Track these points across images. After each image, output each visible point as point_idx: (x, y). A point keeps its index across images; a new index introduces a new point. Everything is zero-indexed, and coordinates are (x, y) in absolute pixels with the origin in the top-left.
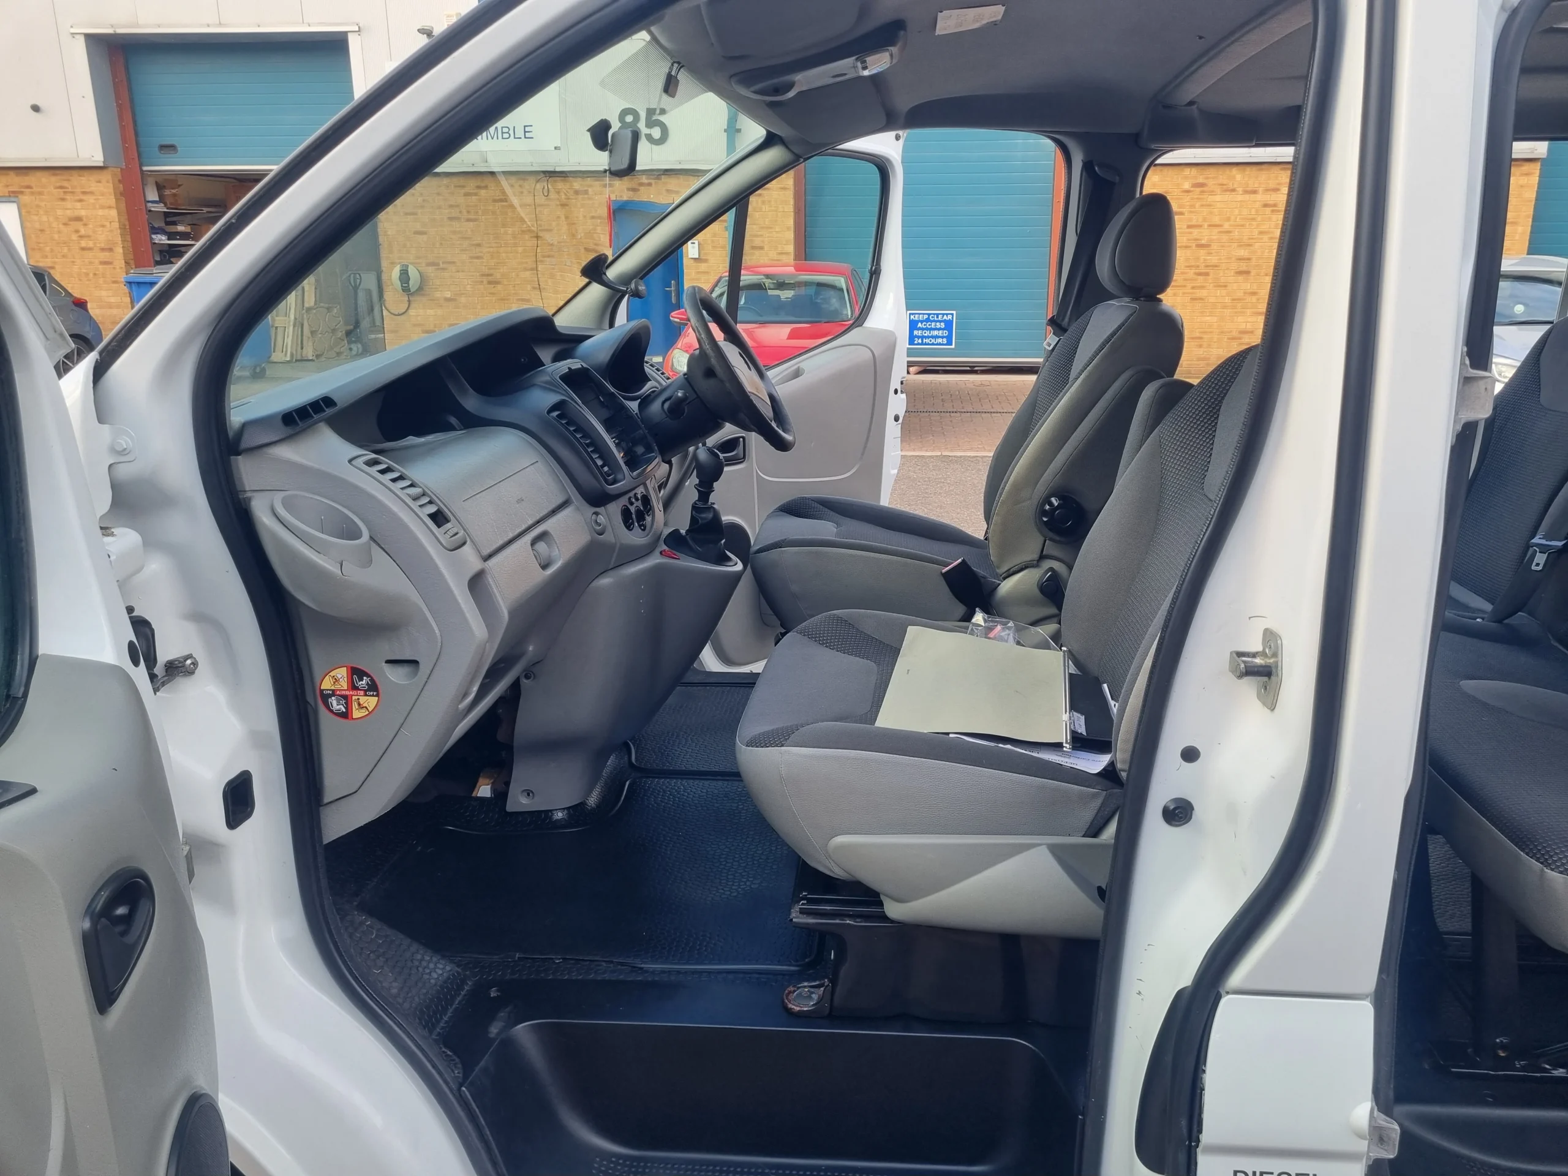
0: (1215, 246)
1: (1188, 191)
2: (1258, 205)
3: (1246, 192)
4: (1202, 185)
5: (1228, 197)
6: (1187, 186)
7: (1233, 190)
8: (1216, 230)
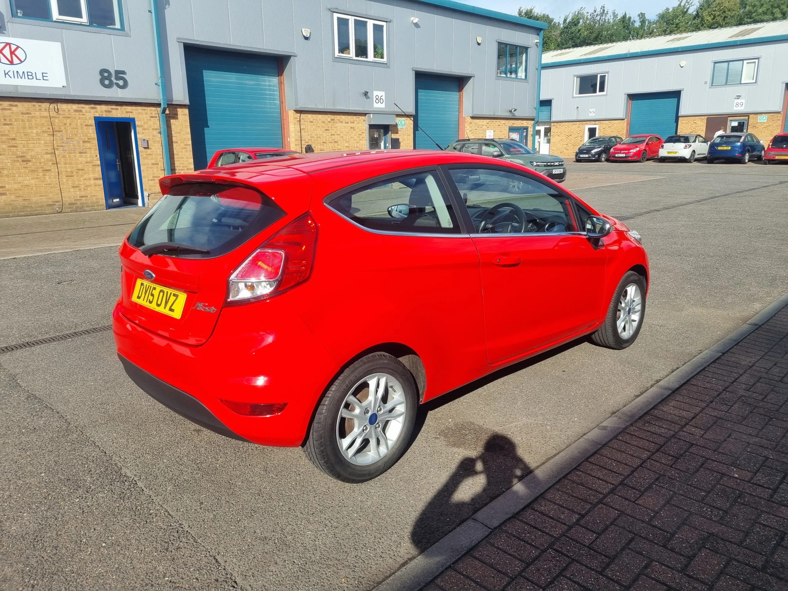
0: (339, 142)
1: (330, 122)
2: (350, 128)
3: (346, 123)
4: (333, 120)
5: (340, 124)
6: (329, 120)
7: (342, 122)
8: (339, 136)
